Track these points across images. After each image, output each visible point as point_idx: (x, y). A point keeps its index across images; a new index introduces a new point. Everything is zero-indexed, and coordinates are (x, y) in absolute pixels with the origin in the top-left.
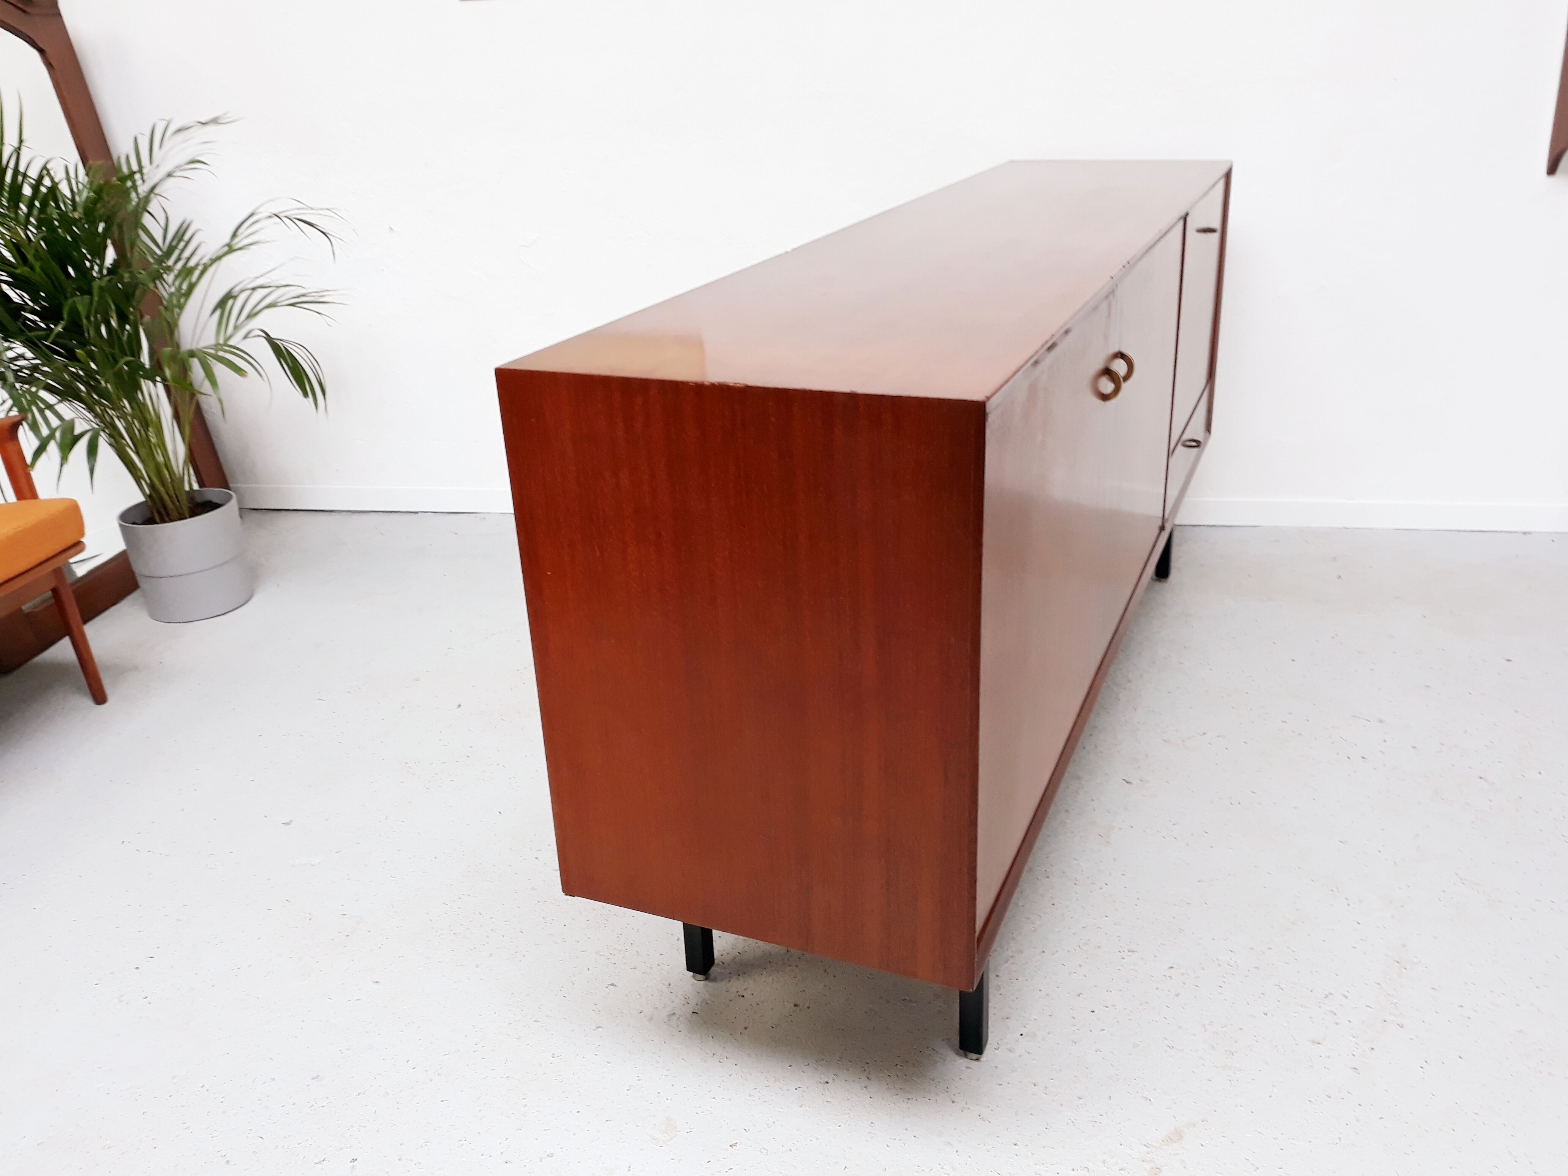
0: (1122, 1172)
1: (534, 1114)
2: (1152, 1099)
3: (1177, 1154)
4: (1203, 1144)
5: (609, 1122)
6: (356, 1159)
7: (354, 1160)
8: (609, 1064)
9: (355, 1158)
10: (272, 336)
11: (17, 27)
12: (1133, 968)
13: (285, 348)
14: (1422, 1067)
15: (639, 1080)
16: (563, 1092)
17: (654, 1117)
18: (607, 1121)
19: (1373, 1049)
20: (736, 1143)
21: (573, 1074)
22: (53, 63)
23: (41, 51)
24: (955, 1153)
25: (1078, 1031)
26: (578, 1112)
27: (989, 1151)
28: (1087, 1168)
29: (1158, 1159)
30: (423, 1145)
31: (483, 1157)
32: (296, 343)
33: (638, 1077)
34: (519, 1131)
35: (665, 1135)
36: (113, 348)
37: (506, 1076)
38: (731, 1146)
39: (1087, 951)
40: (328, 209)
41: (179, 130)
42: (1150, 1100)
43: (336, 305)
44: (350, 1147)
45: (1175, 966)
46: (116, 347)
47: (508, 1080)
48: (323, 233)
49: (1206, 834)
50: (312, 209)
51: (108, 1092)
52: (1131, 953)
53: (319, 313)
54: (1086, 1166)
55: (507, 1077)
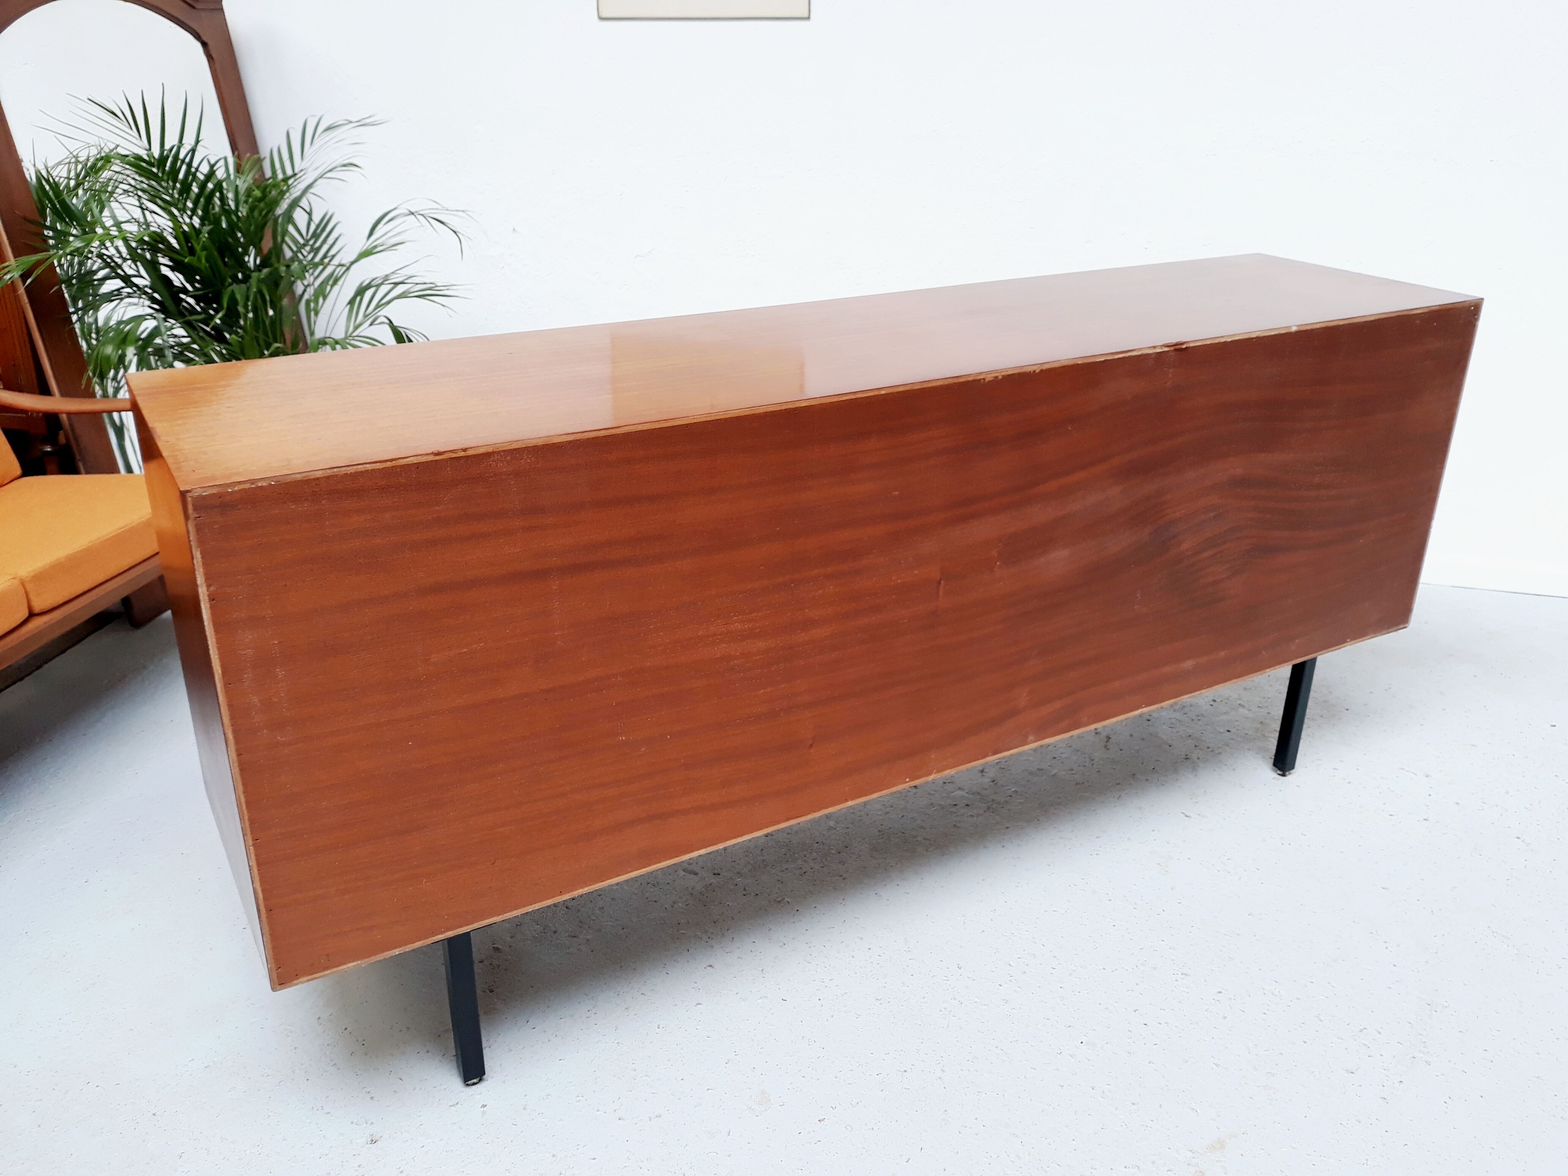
0: (1169, 1172)
1: (643, 1078)
2: (1198, 1111)
3: (1219, 1161)
4: (1243, 1154)
5: (710, 1091)
6: (486, 1106)
7: (484, 1106)
8: (709, 1039)
9: (485, 1104)
10: (395, 324)
11: (186, 21)
12: (1185, 990)
13: (407, 336)
14: (1445, 1102)
15: (736, 1055)
16: (668, 1060)
17: (750, 1089)
18: (708, 1089)
19: (1401, 1082)
20: (824, 1119)
21: (677, 1044)
22: (214, 56)
23: (204, 44)
24: (1020, 1143)
25: (1133, 1044)
26: (682, 1079)
27: (1050, 1145)
28: (1138, 1166)
29: (1202, 1164)
30: (545, 1098)
31: (598, 1113)
32: (418, 332)
33: (735, 1052)
34: (629, 1092)
35: (761, 1106)
36: (257, 332)
37: (616, 1041)
38: (819, 1121)
39: (1144, 971)
40: (463, 211)
41: (328, 129)
42: (1196, 1111)
43: (461, 299)
44: (480, 1094)
45: (1224, 992)
46: (261, 331)
47: (619, 1045)
48: (455, 232)
49: (1257, 871)
50: (447, 210)
51: (262, 1026)
52: (1183, 976)
53: (443, 305)
54: (1137, 1165)
55: (618, 1043)
